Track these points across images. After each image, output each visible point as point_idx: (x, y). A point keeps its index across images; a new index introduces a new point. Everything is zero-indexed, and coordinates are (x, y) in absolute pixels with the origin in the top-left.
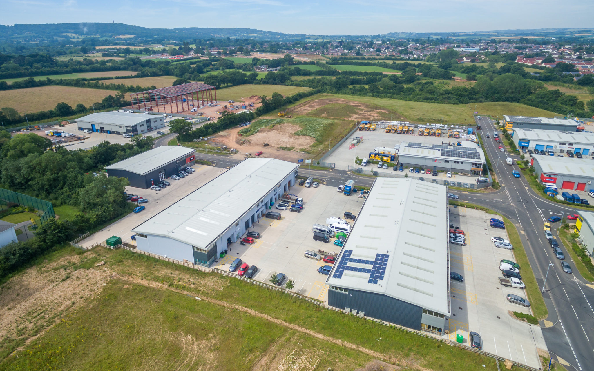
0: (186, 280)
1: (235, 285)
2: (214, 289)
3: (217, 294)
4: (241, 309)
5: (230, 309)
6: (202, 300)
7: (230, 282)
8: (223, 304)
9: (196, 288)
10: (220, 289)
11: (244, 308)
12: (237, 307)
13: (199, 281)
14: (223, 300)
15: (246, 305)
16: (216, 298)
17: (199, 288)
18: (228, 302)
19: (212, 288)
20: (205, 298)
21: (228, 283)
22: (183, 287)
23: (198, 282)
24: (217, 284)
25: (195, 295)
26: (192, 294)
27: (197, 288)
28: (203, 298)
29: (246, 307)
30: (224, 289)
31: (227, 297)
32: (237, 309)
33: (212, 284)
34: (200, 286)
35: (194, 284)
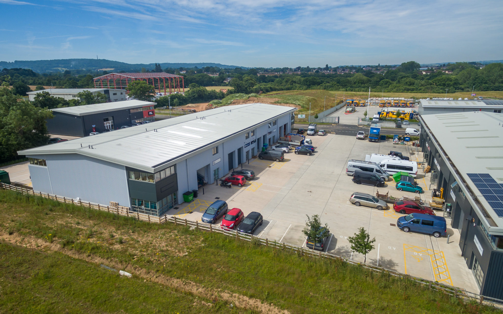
0: (106, 235)
1: (217, 247)
2: (165, 254)
3: (173, 264)
4: (237, 303)
5: (207, 300)
6: (135, 277)
7: (203, 241)
8: (187, 288)
9: (124, 251)
10: (182, 254)
11: (245, 298)
12: (226, 296)
13: (135, 237)
14: (187, 278)
15: (250, 292)
16: (168, 273)
17: (131, 251)
18: (201, 282)
19: (162, 251)
20: (142, 273)
21: (200, 243)
22: (93, 248)
23: (133, 239)
24: (175, 244)
25: (120, 266)
26: (113, 264)
27: (126, 251)
28: (138, 273)
29: (251, 297)
30: (189, 253)
31: (198, 272)
32: (226, 303)
33: (164, 244)
34: (134, 247)
35: (121, 242)
